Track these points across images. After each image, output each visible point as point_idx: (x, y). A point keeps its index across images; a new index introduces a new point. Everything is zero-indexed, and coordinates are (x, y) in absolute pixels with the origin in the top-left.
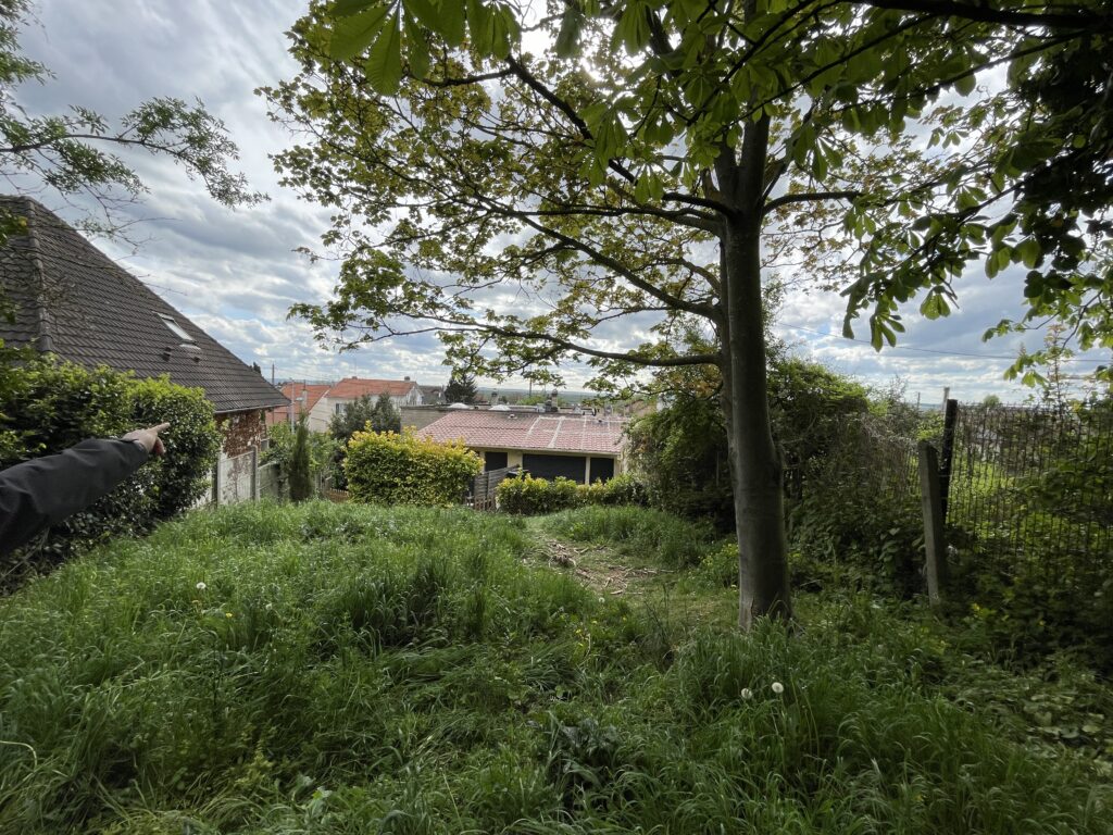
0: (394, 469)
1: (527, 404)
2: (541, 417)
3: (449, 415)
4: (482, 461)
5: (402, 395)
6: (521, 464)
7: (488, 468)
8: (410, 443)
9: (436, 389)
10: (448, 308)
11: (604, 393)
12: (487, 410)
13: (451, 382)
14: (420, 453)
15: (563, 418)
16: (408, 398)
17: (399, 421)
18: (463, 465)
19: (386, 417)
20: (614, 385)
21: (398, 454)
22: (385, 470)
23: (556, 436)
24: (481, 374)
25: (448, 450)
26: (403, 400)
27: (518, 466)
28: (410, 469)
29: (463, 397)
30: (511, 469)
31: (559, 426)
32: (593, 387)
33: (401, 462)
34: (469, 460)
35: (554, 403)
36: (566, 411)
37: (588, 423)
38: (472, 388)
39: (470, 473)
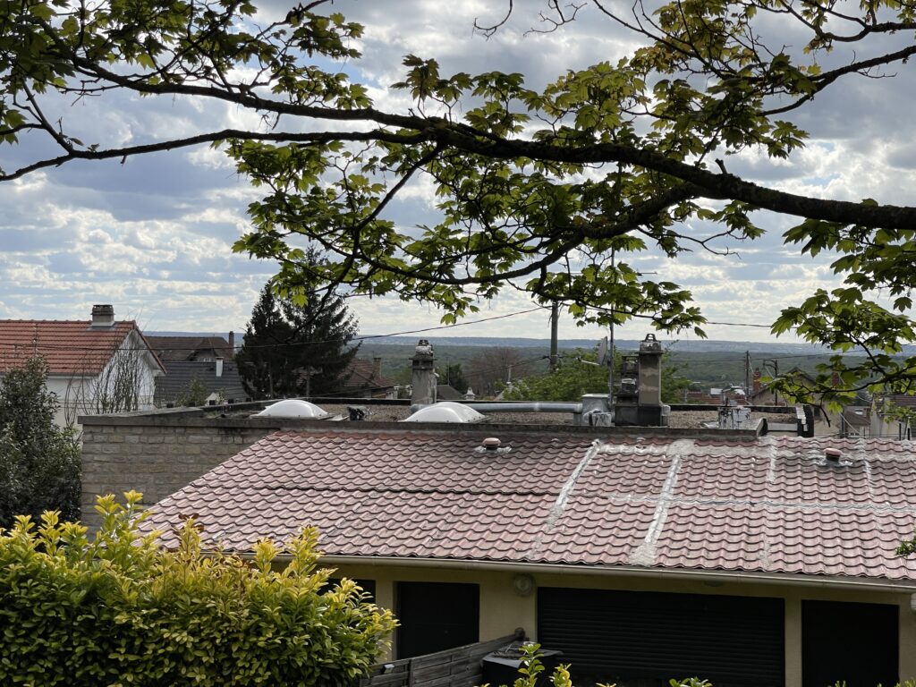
0: (62, 657)
1: (545, 396)
2: (599, 447)
3: (260, 446)
4: (384, 618)
5: (86, 373)
6: (530, 627)
7: (406, 643)
8: (120, 556)
9: (205, 347)
10: (267, 52)
11: (854, 352)
12: (395, 424)
13: (259, 319)
14: (157, 590)
15: (684, 447)
16: (107, 382)
17: (74, 472)
18: (317, 633)
19: (30, 462)
20: (901, 323)
21: (78, 596)
22: (32, 658)
23: (661, 515)
24: (381, 290)
25: (260, 580)
26: (91, 390)
27: (521, 637)
28: (120, 655)
29: (304, 375)
30: (495, 648)
31: (672, 479)
32: (815, 329)
33: (89, 627)
34: (338, 614)
35: (649, 388)
36: (693, 418)
37: (784, 463)
38: (338, 339)
39: (344, 665)
